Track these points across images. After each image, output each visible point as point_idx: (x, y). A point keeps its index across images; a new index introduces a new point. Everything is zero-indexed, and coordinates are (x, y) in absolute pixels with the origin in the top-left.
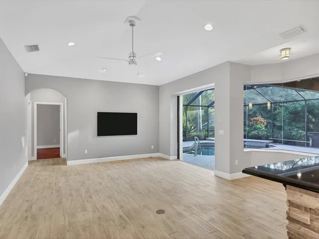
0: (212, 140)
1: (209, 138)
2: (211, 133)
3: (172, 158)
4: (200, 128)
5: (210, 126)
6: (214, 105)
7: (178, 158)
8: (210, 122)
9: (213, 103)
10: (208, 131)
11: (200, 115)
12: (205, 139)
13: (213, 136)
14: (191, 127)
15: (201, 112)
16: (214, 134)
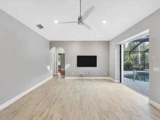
0: (147, 71)
1: (145, 70)
2: (146, 67)
3: (116, 81)
4: (139, 64)
5: (146, 63)
6: (149, 51)
7: (121, 82)
8: (146, 60)
9: (148, 50)
10: (144, 65)
11: (139, 56)
12: (143, 70)
13: (148, 68)
14: (133, 63)
15: (140, 55)
16: (149, 68)
